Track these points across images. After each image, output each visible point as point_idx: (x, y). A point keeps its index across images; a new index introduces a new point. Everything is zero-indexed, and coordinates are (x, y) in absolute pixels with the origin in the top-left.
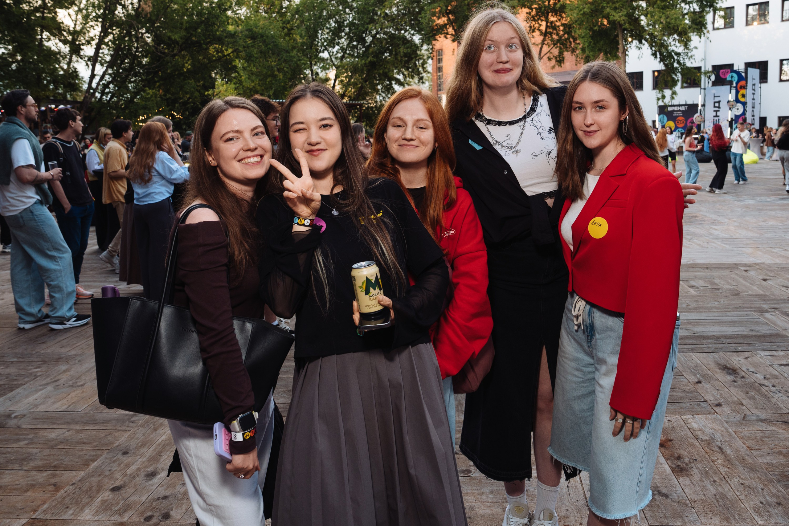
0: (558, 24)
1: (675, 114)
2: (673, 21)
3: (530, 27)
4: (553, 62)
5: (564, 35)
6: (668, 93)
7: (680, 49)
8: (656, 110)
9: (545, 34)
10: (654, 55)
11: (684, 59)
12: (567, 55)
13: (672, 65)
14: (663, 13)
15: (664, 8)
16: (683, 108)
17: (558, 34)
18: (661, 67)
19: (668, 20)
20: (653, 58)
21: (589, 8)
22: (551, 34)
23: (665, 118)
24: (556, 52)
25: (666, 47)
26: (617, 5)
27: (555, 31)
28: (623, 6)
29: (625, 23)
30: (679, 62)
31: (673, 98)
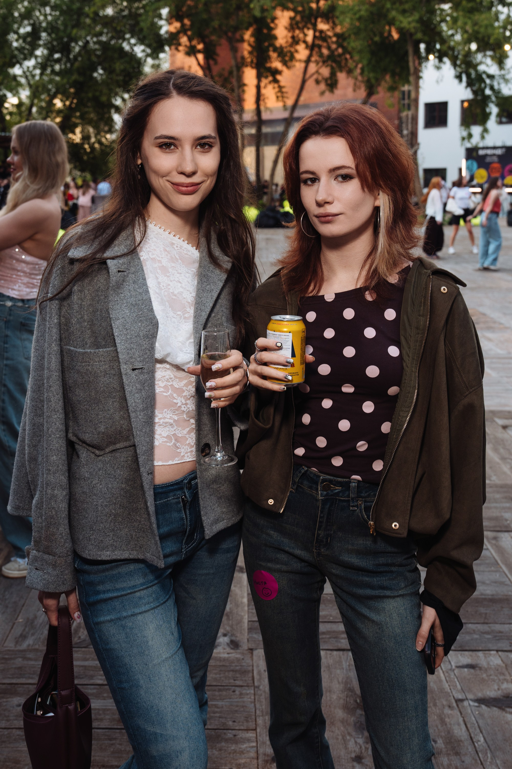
0: (330, 33)
1: (488, 160)
2: (482, 30)
3: (293, 37)
4: (323, 86)
5: (336, 49)
6: (476, 130)
7: (493, 69)
8: (463, 153)
9: (312, 47)
10: (459, 77)
11: (499, 84)
12: (341, 76)
13: (483, 91)
14: (470, 18)
15: (471, 11)
16: (499, 152)
17: (329, 48)
18: (468, 94)
19: (476, 28)
20: (456, 81)
21: (367, 10)
22: (320, 47)
23: (475, 165)
24: (325, 72)
25: (475, 67)
26: (407, 6)
27: (325, 44)
28: (414, 8)
29: (416, 33)
30: (492, 88)
31: (483, 137)
